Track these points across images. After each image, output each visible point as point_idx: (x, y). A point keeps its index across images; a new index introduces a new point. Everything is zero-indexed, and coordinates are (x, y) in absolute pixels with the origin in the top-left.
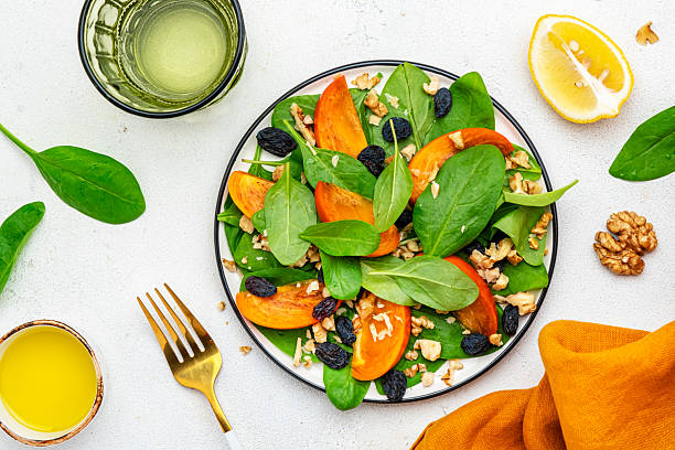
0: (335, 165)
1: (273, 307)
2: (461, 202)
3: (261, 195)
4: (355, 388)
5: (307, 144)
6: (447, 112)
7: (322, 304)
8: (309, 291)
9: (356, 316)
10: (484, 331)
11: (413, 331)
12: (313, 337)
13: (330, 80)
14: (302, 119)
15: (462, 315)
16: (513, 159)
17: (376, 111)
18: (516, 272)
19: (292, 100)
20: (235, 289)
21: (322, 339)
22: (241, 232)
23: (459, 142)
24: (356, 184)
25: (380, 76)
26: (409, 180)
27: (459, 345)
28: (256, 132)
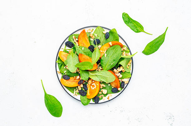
0: (83, 50)
1: (69, 82)
2: (111, 58)
3: (66, 56)
4: (87, 100)
5: (76, 45)
6: (108, 38)
7: (80, 81)
8: (77, 78)
9: (88, 84)
10: (117, 87)
11: (101, 87)
12: (78, 89)
13: (82, 30)
14: (75, 39)
15: (112, 84)
16: (123, 48)
17: (92, 37)
18: (124, 74)
19: (73, 35)
20: (60, 78)
21: (80, 89)
22: (62, 65)
23: (111, 45)
24: (88, 54)
25: (93, 29)
26: (100, 53)
27: (111, 91)
28: (65, 42)
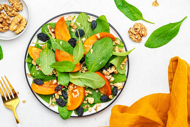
1: (43, 88)
2: (100, 55)
3: (38, 53)
4: (68, 113)
5: (52, 38)
6: (95, 27)
7: (58, 87)
8: (53, 83)
9: (68, 90)
10: (107, 94)
11: (86, 95)
12: (55, 97)
13: (59, 18)
14: (51, 30)
15: (100, 90)
16: (115, 42)
17: (74, 27)
18: (116, 76)
19: (48, 24)
20: (30, 84)
21: (58, 97)
22: (33, 65)
23: (99, 37)
24: (67, 50)
25: (75, 17)
26: (84, 49)
27: (100, 99)
28: (37, 34)
